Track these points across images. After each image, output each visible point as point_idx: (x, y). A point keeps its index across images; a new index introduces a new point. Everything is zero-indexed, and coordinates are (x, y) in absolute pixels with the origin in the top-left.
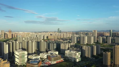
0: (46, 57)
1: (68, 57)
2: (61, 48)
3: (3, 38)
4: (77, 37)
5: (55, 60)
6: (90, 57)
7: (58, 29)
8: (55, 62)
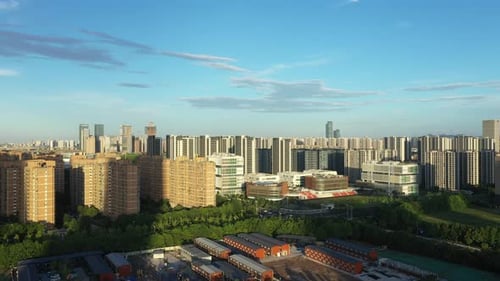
0: (299, 183)
1: (373, 182)
2: (345, 165)
3: (129, 150)
4: (406, 142)
5: (327, 188)
6: (453, 189)
7: (327, 125)
8: (328, 194)
